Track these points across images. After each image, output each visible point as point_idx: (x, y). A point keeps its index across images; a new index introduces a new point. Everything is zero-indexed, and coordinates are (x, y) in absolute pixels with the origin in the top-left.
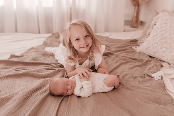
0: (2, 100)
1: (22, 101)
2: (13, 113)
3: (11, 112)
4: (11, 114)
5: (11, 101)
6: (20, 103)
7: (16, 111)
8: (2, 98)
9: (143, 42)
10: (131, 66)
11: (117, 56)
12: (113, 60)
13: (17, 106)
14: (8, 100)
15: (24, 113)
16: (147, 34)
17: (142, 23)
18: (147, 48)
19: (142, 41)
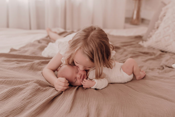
0: (14, 90)
1: (36, 91)
2: (28, 99)
3: (27, 98)
4: (27, 100)
5: (23, 91)
6: (33, 93)
7: (31, 97)
8: (15, 88)
9: (151, 37)
10: (144, 60)
11: (125, 50)
12: (122, 54)
13: (31, 94)
14: (20, 91)
15: (39, 99)
16: (156, 27)
17: (143, 20)
18: (157, 42)
19: (149, 36)
